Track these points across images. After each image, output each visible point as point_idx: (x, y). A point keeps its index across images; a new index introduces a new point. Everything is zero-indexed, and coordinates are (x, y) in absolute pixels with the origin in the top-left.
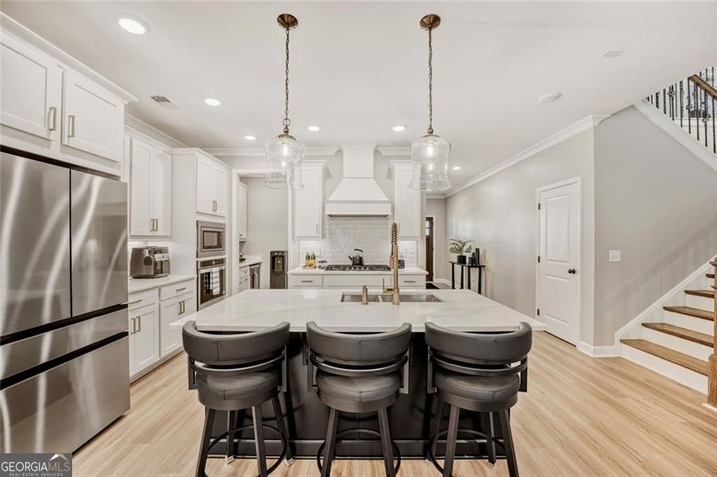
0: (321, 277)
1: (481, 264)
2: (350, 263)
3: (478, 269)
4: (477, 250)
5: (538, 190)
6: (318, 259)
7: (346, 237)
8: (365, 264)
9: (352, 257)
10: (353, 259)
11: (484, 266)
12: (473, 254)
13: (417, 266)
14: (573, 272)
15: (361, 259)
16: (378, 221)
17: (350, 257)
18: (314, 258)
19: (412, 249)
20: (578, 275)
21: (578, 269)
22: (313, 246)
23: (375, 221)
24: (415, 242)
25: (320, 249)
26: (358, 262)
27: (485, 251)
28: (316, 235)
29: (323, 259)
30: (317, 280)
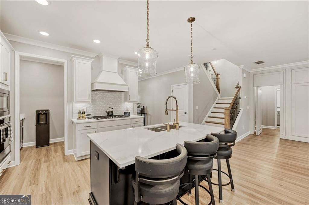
0: (96, 123)
1: (145, 112)
2: (106, 114)
3: (144, 114)
4: (144, 107)
5: (172, 86)
6: (86, 114)
7: (102, 101)
8: (114, 115)
9: (107, 111)
10: (108, 113)
11: (146, 113)
12: (142, 108)
13: (134, 115)
14: (186, 113)
15: (112, 112)
16: (118, 94)
17: (106, 112)
18: (84, 113)
19: (131, 107)
20: (187, 114)
21: (187, 112)
22: (82, 106)
23: (115, 94)
24: (132, 104)
25: (86, 108)
26: (111, 114)
27: (146, 107)
28: (88, 100)
29: (89, 114)
30: (94, 125)
